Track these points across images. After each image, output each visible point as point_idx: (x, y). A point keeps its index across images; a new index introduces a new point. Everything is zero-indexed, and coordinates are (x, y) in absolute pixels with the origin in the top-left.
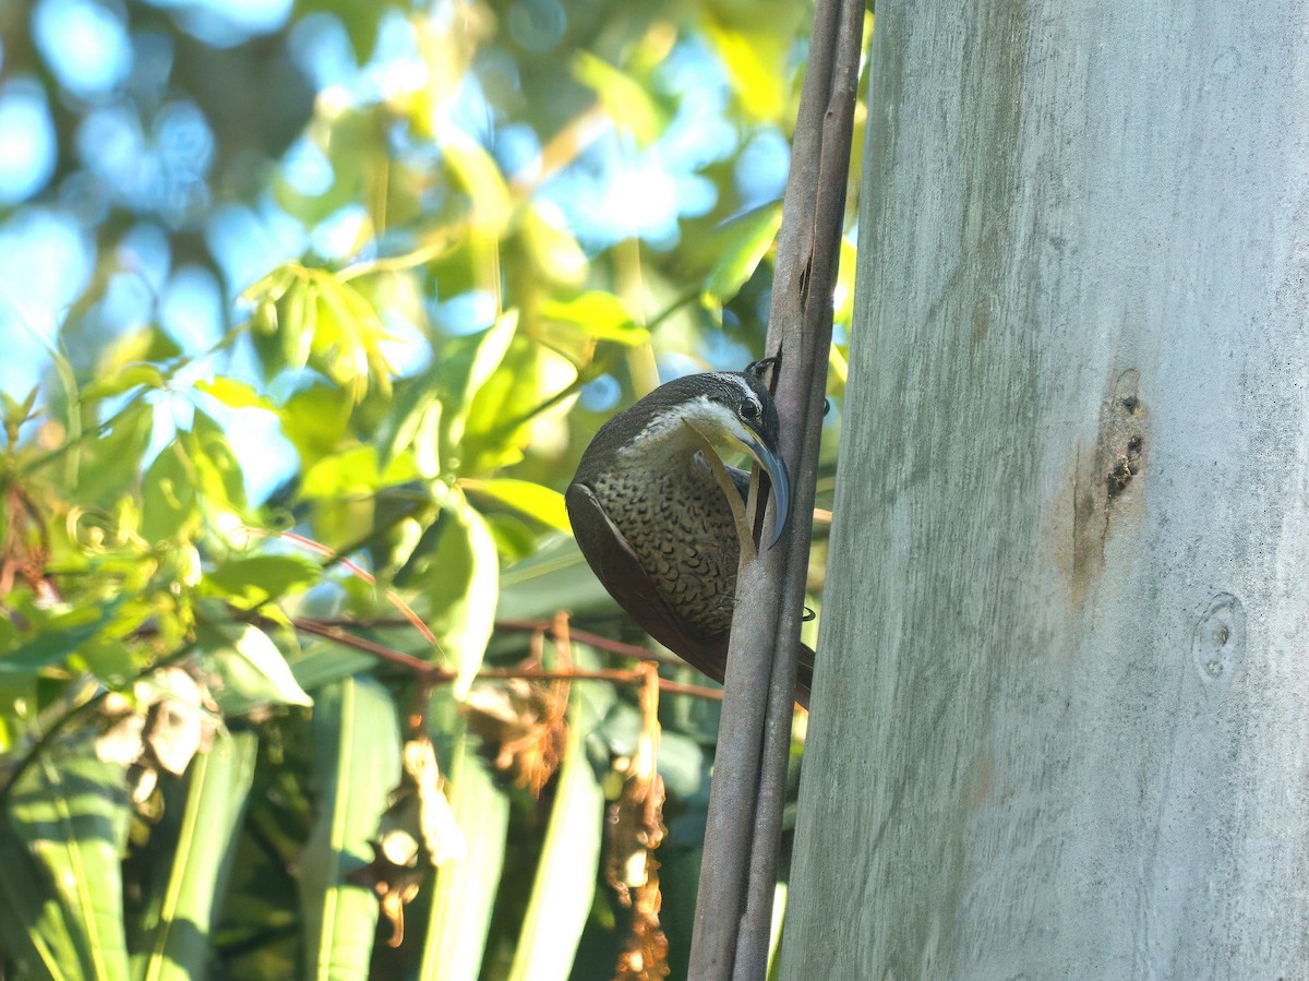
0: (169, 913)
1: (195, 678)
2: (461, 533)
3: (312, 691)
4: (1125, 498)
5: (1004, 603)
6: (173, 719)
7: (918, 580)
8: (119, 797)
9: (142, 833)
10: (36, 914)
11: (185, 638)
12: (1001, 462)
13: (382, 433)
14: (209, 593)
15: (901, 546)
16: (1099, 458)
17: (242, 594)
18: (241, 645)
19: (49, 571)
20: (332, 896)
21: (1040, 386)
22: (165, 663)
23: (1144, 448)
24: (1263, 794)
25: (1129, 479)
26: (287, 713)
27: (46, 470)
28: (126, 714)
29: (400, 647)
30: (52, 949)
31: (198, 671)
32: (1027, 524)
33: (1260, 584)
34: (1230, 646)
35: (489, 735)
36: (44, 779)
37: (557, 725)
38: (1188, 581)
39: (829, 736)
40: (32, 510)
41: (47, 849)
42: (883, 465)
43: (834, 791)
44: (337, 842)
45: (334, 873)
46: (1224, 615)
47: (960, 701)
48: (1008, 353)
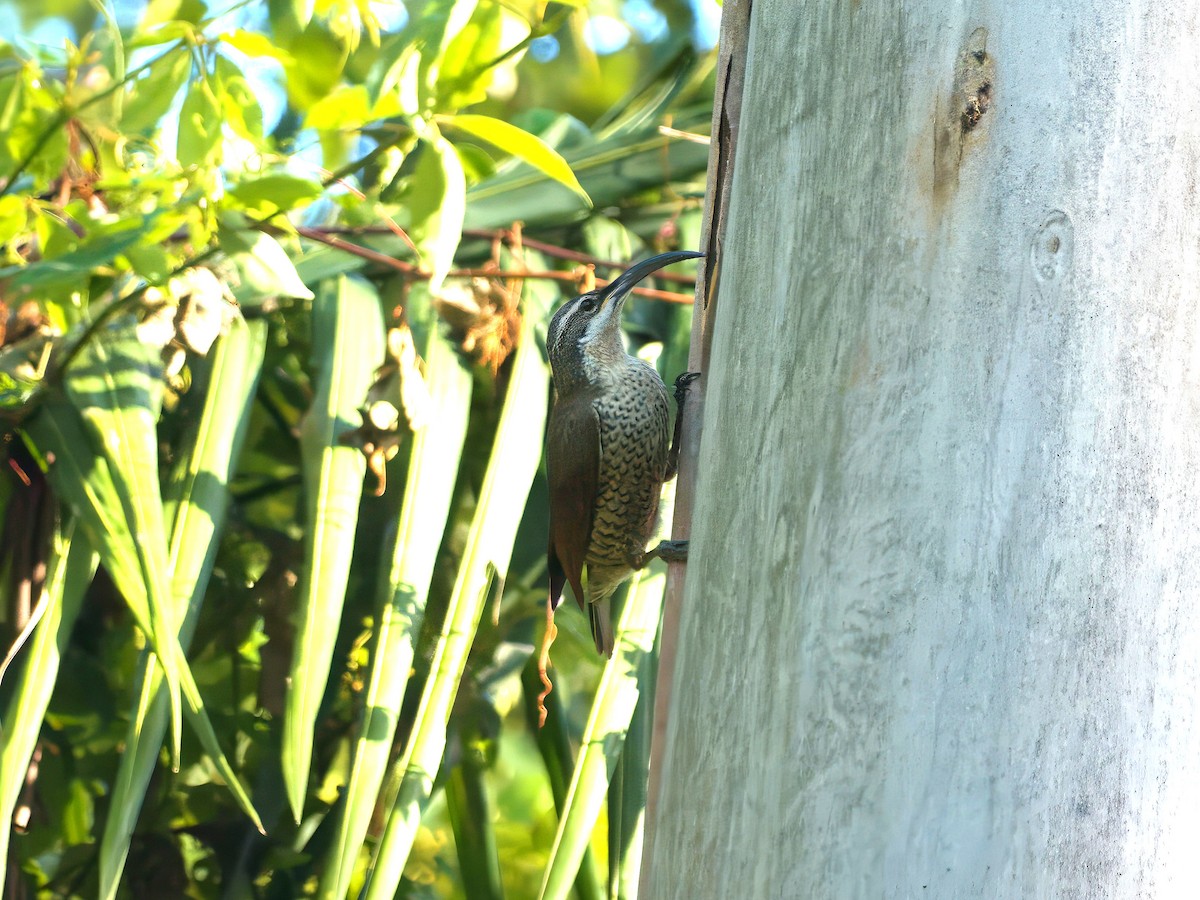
0: (194, 470)
1: (218, 276)
2: (435, 159)
3: (314, 286)
4: (975, 134)
5: (876, 220)
6: (199, 308)
7: (807, 200)
8: (155, 373)
9: (173, 399)
10: (88, 467)
11: (210, 243)
12: (875, 104)
13: (373, 76)
14: (230, 206)
15: (793, 170)
16: (955, 99)
17: (256, 206)
18: (255, 249)
19: (98, 188)
20: (328, 454)
21: (907, 40)
22: (193, 263)
23: (991, 92)
24: (1087, 375)
25: (978, 119)
26: (291, 304)
27: (95, 108)
28: (161, 305)
29: (385, 251)
30: (100, 497)
31: (221, 270)
32: (897, 152)
33: (1085, 204)
34: (1060, 254)
35: (457, 324)
36: (94, 358)
37: (513, 314)
38: (1027, 201)
39: (734, 325)
40: (86, 138)
41: (94, 414)
42: (779, 105)
43: (738, 368)
44: (333, 412)
45: (330, 435)
46: (1056, 228)
47: (841, 297)
48: (881, 14)
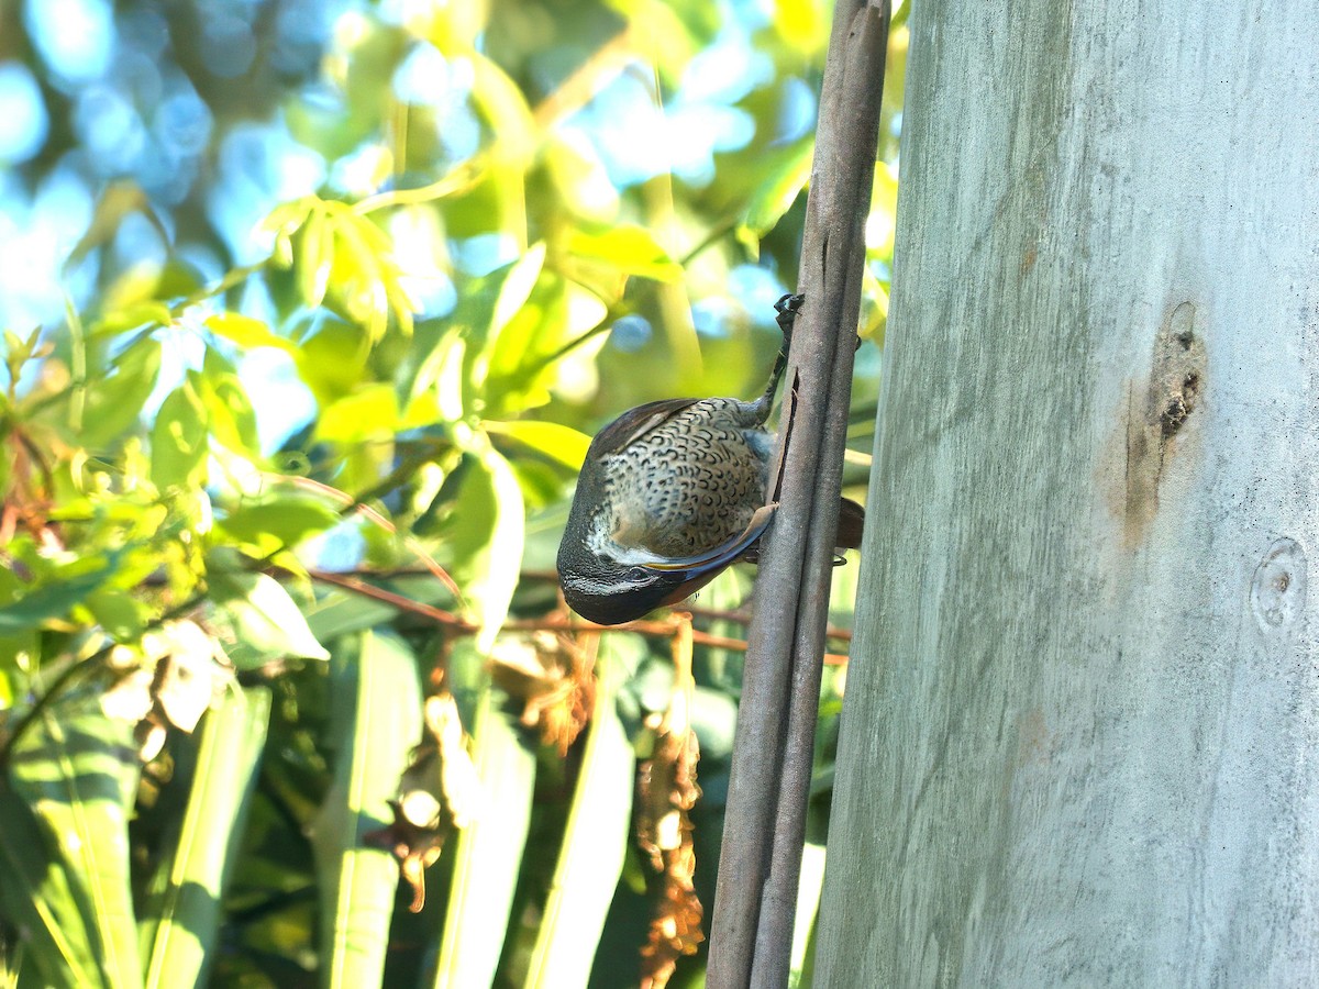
0: (177, 880)
1: (206, 630)
2: (484, 478)
3: (330, 644)
4: (1181, 438)
5: (1053, 550)
6: (182, 673)
7: (963, 524)
8: (126, 756)
9: (150, 793)
10: (39, 876)
11: (195, 588)
12: (1050, 401)
13: (402, 373)
14: (220, 541)
15: (945, 487)
16: (1153, 396)
17: (254, 541)
18: (252, 595)
19: (53, 518)
20: (349, 858)
21: (1091, 320)
22: (174, 614)
23: (1200, 386)
25: (1183, 418)
26: (300, 668)
27: (50, 413)
28: (133, 669)
29: (421, 598)
30: (55, 915)
31: (210, 623)
32: (1078, 463)
34: (1290, 593)
35: (515, 690)
36: (48, 738)
37: (586, 679)
38: (1247, 525)
39: (869, 688)
40: (35, 454)
41: (48, 809)
42: (926, 404)
43: (874, 744)
44: (355, 804)
45: (352, 835)
46: (1283, 560)
47: (1007, 652)
48: (1057, 285)
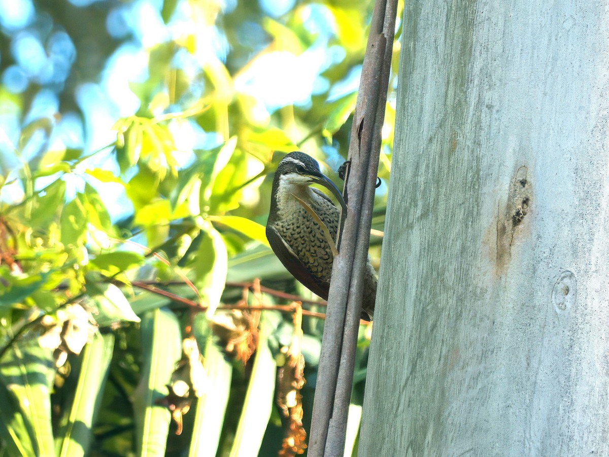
0: (73, 419)
1: (85, 309)
2: (210, 241)
3: (141, 315)
4: (521, 227)
5: (464, 276)
6: (75, 328)
7: (424, 265)
8: (50, 365)
9: (60, 381)
10: (10, 418)
11: (80, 290)
12: (463, 210)
13: (173, 194)
14: (92, 269)
15: (416, 248)
16: (509, 207)
17: (107, 269)
18: (106, 293)
19: (17, 259)
20: (149, 410)
21: (481, 174)
22: (71, 301)
23: (530, 202)
24: (585, 365)
25: (522, 218)
26: (128, 325)
27: (15, 212)
28: (53, 326)
29: (181, 295)
30: (18, 436)
31: (87, 305)
32: (474, 239)
33: (583, 267)
34: (569, 296)
35: (223, 336)
36: (15, 356)
37: (255, 331)
38: (550, 265)
39: (382, 337)
40: (10, 230)
41: (15, 388)
42: (407, 211)
43: (384, 363)
44: (151, 386)
45: (150, 400)
46: (567, 281)
47: (443, 321)
48: (466, 158)
